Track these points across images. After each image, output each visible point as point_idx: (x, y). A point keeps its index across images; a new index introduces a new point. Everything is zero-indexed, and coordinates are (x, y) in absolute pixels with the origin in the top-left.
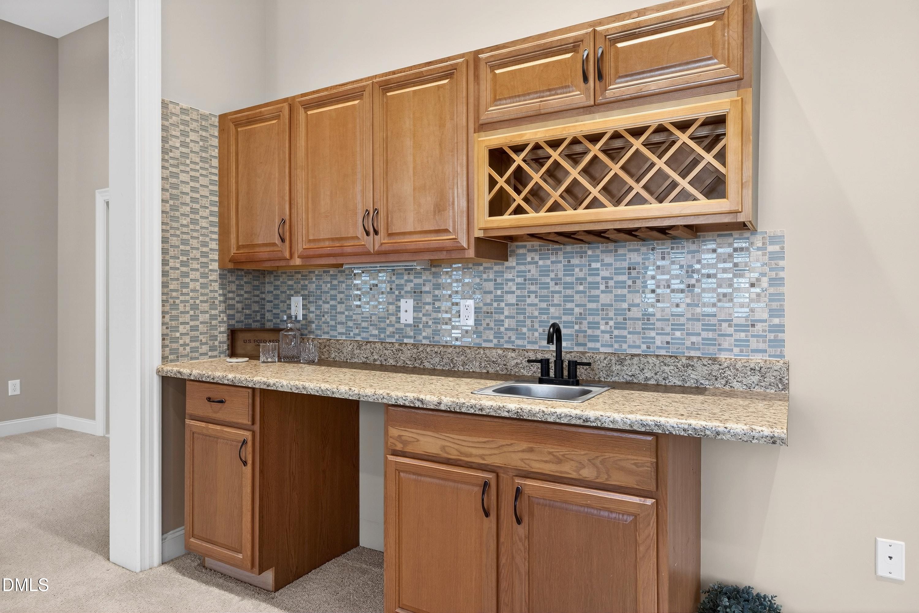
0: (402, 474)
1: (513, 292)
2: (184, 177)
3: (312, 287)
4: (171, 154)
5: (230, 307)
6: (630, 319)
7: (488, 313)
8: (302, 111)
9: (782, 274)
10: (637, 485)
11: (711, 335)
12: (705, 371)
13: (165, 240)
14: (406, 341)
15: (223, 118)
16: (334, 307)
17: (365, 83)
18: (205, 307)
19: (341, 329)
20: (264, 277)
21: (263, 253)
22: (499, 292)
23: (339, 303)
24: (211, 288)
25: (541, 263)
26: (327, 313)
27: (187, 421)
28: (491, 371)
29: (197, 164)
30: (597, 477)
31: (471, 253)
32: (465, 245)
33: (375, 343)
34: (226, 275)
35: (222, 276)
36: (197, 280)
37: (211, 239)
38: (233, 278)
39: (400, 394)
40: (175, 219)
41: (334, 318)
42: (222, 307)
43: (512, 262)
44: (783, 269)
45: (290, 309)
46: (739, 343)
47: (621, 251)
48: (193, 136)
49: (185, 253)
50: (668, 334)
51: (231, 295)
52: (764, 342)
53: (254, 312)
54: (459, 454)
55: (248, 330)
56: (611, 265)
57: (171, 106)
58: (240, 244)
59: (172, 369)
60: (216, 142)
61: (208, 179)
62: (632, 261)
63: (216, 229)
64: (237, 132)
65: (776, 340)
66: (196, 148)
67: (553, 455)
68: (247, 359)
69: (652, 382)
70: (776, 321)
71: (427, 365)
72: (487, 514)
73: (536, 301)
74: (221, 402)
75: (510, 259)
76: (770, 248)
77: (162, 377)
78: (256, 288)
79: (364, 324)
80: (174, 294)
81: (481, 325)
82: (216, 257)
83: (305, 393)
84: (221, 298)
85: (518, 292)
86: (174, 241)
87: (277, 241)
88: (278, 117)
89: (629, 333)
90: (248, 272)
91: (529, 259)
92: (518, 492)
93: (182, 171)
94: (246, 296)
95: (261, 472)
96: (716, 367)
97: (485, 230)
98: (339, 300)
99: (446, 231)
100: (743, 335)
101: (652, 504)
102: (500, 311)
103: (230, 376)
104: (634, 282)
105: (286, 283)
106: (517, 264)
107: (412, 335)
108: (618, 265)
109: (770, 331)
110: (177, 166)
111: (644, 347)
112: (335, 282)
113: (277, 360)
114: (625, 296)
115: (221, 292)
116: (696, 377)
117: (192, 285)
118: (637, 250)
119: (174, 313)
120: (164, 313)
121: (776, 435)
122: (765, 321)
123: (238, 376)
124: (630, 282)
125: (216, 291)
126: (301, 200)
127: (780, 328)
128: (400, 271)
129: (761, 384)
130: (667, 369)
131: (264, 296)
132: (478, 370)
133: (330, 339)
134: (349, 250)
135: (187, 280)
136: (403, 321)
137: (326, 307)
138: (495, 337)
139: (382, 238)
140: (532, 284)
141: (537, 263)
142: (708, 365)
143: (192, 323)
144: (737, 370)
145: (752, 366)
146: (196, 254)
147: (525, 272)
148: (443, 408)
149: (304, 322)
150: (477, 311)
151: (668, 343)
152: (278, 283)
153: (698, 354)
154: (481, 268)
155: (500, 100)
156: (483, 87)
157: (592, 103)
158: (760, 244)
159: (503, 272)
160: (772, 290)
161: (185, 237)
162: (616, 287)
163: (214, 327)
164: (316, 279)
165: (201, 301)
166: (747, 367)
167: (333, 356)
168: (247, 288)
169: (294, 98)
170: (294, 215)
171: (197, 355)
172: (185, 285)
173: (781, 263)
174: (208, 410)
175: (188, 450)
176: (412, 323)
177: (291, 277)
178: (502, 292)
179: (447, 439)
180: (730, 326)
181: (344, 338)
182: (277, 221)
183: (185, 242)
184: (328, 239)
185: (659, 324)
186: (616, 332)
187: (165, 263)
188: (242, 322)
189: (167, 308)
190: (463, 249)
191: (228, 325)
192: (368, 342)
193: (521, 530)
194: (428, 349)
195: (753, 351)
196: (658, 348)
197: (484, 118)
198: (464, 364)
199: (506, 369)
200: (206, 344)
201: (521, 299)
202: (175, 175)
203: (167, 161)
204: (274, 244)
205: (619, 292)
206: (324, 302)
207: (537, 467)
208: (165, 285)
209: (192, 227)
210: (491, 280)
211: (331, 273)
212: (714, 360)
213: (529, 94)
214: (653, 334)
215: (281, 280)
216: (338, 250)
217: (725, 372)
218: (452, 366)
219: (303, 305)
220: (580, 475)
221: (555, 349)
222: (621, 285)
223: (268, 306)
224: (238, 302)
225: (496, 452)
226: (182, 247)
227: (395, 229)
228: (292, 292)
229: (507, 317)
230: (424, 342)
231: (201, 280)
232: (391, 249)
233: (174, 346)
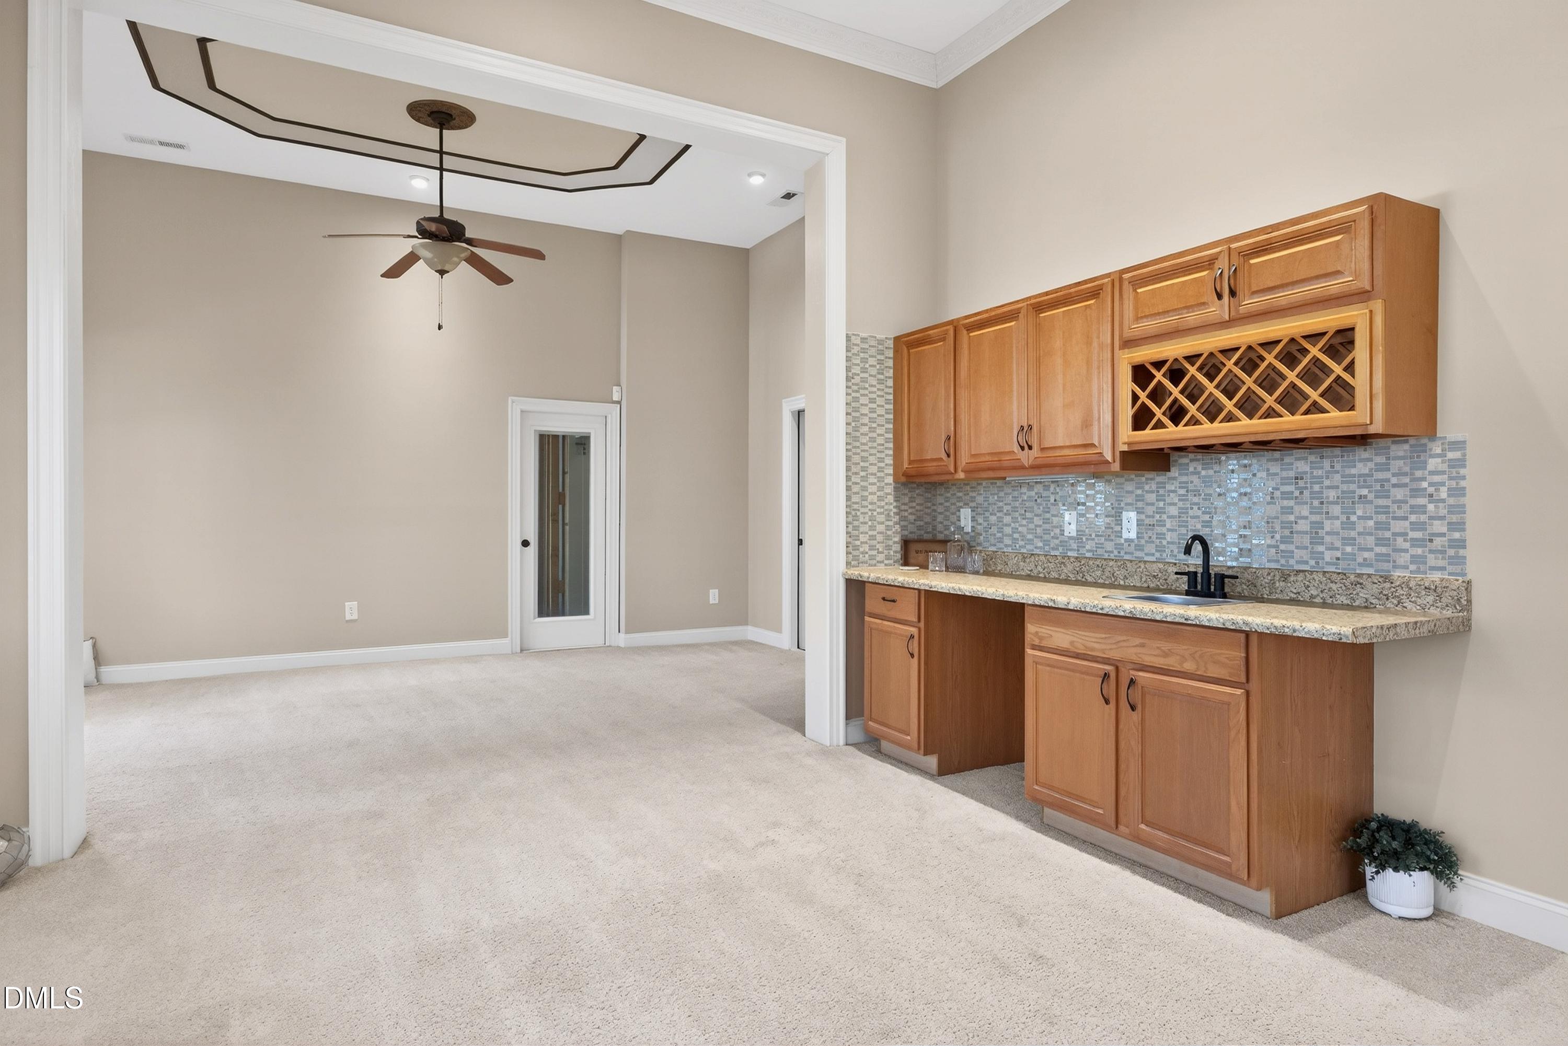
0: (1039, 667)
1: (1175, 504)
2: (864, 400)
3: (980, 499)
4: (853, 381)
5: (903, 519)
6: (1298, 532)
7: (1150, 525)
8: (965, 332)
9: (1463, 483)
10: (1230, 677)
11: (1384, 550)
12: (1375, 589)
13: (848, 459)
14: (1070, 554)
15: (897, 339)
16: (1000, 520)
17: (1019, 306)
18: (882, 518)
19: (1007, 541)
20: (936, 488)
21: (931, 467)
22: (1161, 504)
23: (1006, 514)
24: (886, 500)
25: (1203, 473)
26: (994, 525)
27: (867, 619)
28: (1152, 585)
29: (875, 386)
30: (1198, 669)
31: (1116, 467)
32: (1109, 458)
33: (1039, 555)
34: (899, 488)
35: (896, 489)
36: (875, 493)
37: (887, 455)
38: (906, 491)
39: (1037, 595)
40: (856, 439)
41: (1000, 530)
42: (897, 518)
43: (1174, 472)
44: (1464, 478)
45: (960, 521)
46: (1415, 559)
47: (1287, 460)
48: (872, 361)
49: (864, 469)
50: (1337, 549)
51: (903, 507)
52: (1443, 558)
53: (926, 523)
54: (1084, 648)
55: (920, 541)
56: (1276, 474)
57: (853, 338)
58: (912, 459)
59: (854, 573)
60: (890, 363)
61: (884, 399)
62: (1299, 470)
63: (891, 445)
64: (909, 352)
65: (1457, 557)
66: (873, 371)
67: (1162, 650)
68: (918, 568)
69: (1318, 600)
70: (1457, 535)
71: (1090, 579)
72: (1107, 702)
73: (1199, 513)
74: (894, 601)
75: (1172, 469)
76: (1451, 455)
77: (846, 579)
78: (928, 500)
79: (1030, 536)
80: (856, 506)
81: (1143, 538)
82: (891, 472)
83: (960, 593)
84: (895, 510)
85: (1181, 504)
86: (856, 459)
87: (944, 456)
88: (944, 339)
89: (1297, 548)
90: (920, 485)
91: (1191, 469)
92: (1132, 682)
93: (862, 395)
94: (918, 508)
95: (926, 664)
96: (1387, 585)
97: (1129, 444)
98: (1005, 511)
99: (1093, 445)
100: (1419, 551)
101: (1242, 693)
102: (1162, 523)
103: (901, 579)
104: (1301, 493)
105: (955, 494)
106: (1180, 474)
107: (1076, 548)
108: (1285, 474)
109: (1450, 547)
110: (857, 391)
111: (1312, 563)
112: (1002, 494)
113: (944, 569)
114: (1292, 508)
115: (895, 504)
116: (1366, 596)
117: (870, 497)
118: (1306, 459)
119: (856, 523)
120: (848, 523)
121: (1342, 632)
122: (1443, 535)
123: (907, 579)
124: (1297, 493)
125: (891, 504)
126: (964, 418)
127: (1461, 544)
128: (1047, 484)
129: (1437, 605)
130: (1334, 586)
131: (935, 508)
132: (1138, 585)
133: (997, 552)
134: (1006, 464)
135: (866, 494)
136: (1066, 534)
137: (993, 519)
138: (1157, 551)
139: (1035, 452)
140: (1195, 495)
141: (1199, 473)
142: (1379, 583)
143: (871, 533)
144: (1411, 588)
145: (1427, 584)
146: (874, 469)
147: (1187, 483)
148: (1072, 608)
149: (973, 534)
150: (1140, 523)
151: (1338, 559)
152: (949, 495)
153: (1371, 571)
154: (1143, 479)
155: (1142, 317)
156: (1126, 306)
157: (1227, 318)
158: (1439, 451)
159: (1165, 483)
160: (1451, 501)
161: (863, 454)
162: (1282, 498)
163: (888, 538)
164: (984, 491)
165: (878, 513)
166: (1421, 585)
167: (999, 568)
168: (919, 501)
169: (958, 320)
170: (958, 431)
171: (874, 562)
172: (864, 498)
173: (1463, 471)
174: (883, 608)
175: (867, 643)
176: (1075, 535)
177: (960, 489)
178: (1164, 504)
179: (1076, 635)
180: (1405, 540)
181: (1010, 550)
182: (943, 438)
183: (864, 459)
184: (989, 454)
185: (1328, 539)
186: (1282, 547)
187: (848, 478)
188: (914, 533)
189: (850, 519)
190: (1107, 462)
191: (902, 536)
192: (1032, 554)
193: (1135, 716)
194: (1091, 563)
195: (1433, 568)
196: (1328, 563)
197: (1128, 334)
198: (1125, 577)
199: (1167, 583)
200: (882, 553)
201: (1183, 511)
202: (856, 399)
203: (850, 387)
204: (941, 459)
205: (1286, 503)
206: (991, 514)
207: (1149, 660)
208: (848, 498)
209: (870, 444)
210: (1152, 492)
211: (998, 484)
212: (1387, 578)
213: (1168, 312)
214: (1321, 548)
215: (951, 492)
216: (996, 464)
217: (1397, 590)
218: (1113, 580)
219: (972, 517)
220: (1183, 667)
221: (1202, 563)
222: (1286, 496)
223: (940, 518)
224: (911, 514)
225: (1114, 646)
226: (862, 464)
227: (1047, 444)
228: (961, 504)
229: (1169, 530)
230: (1089, 555)
231: (878, 494)
232: (1041, 463)
233: (855, 553)
